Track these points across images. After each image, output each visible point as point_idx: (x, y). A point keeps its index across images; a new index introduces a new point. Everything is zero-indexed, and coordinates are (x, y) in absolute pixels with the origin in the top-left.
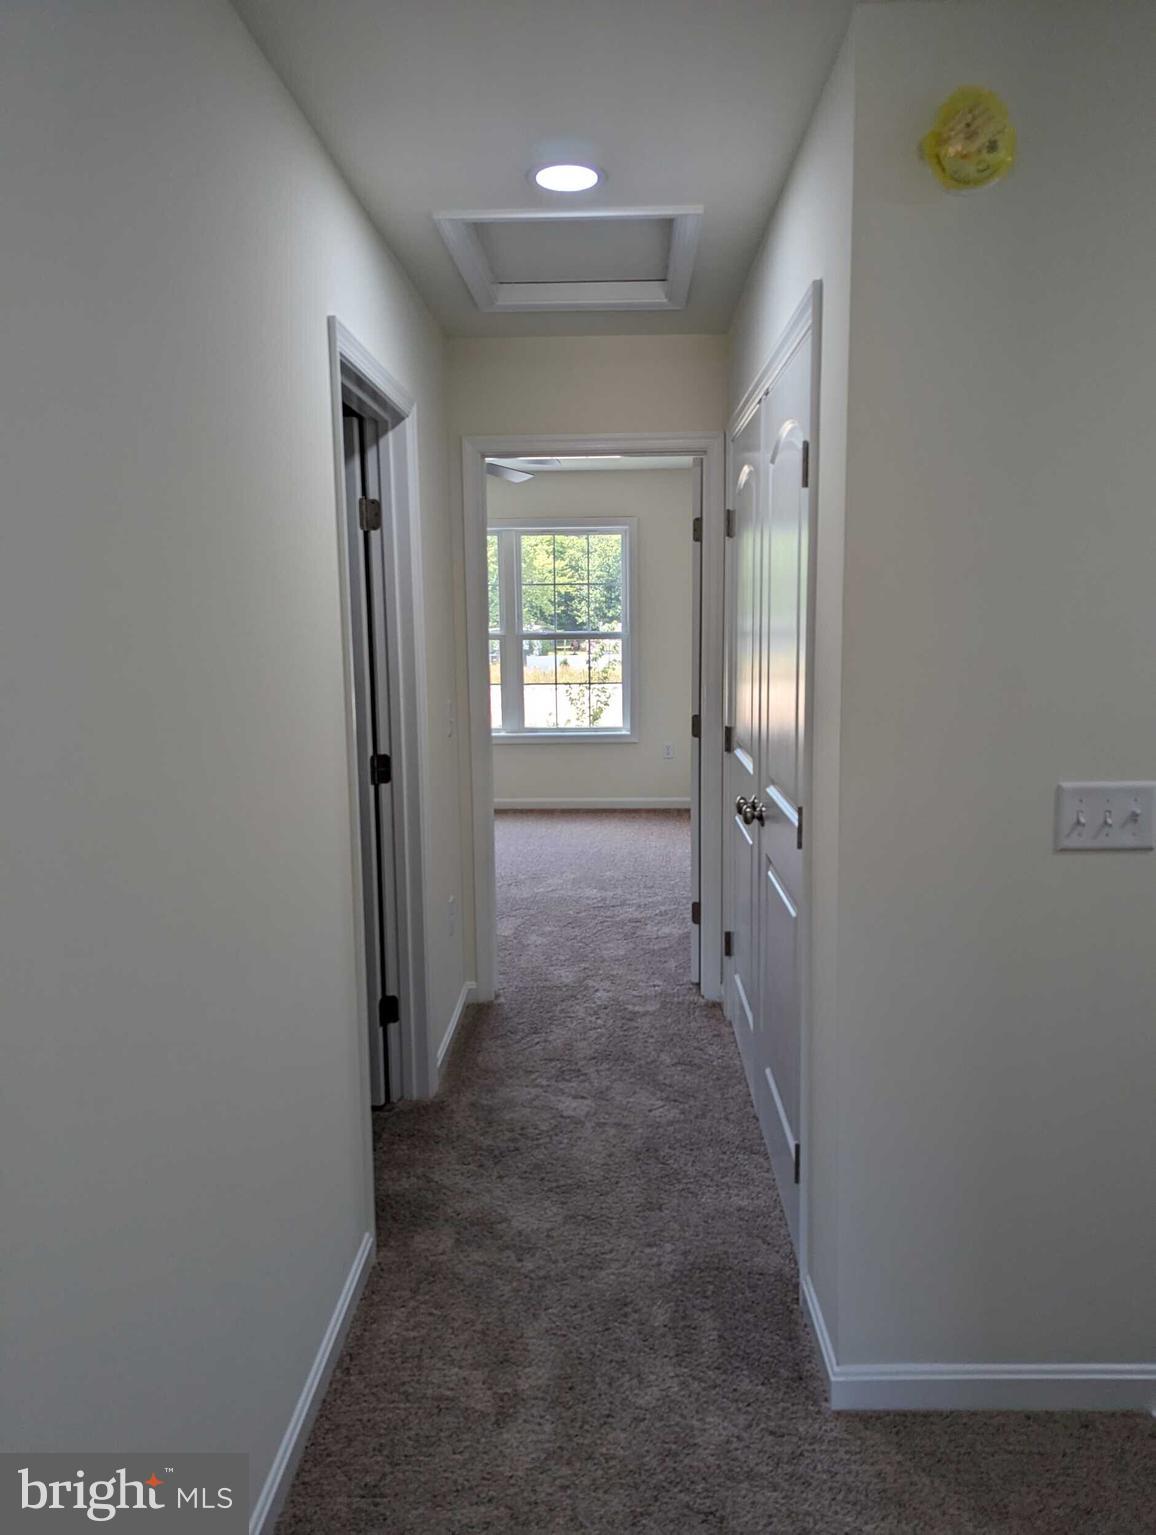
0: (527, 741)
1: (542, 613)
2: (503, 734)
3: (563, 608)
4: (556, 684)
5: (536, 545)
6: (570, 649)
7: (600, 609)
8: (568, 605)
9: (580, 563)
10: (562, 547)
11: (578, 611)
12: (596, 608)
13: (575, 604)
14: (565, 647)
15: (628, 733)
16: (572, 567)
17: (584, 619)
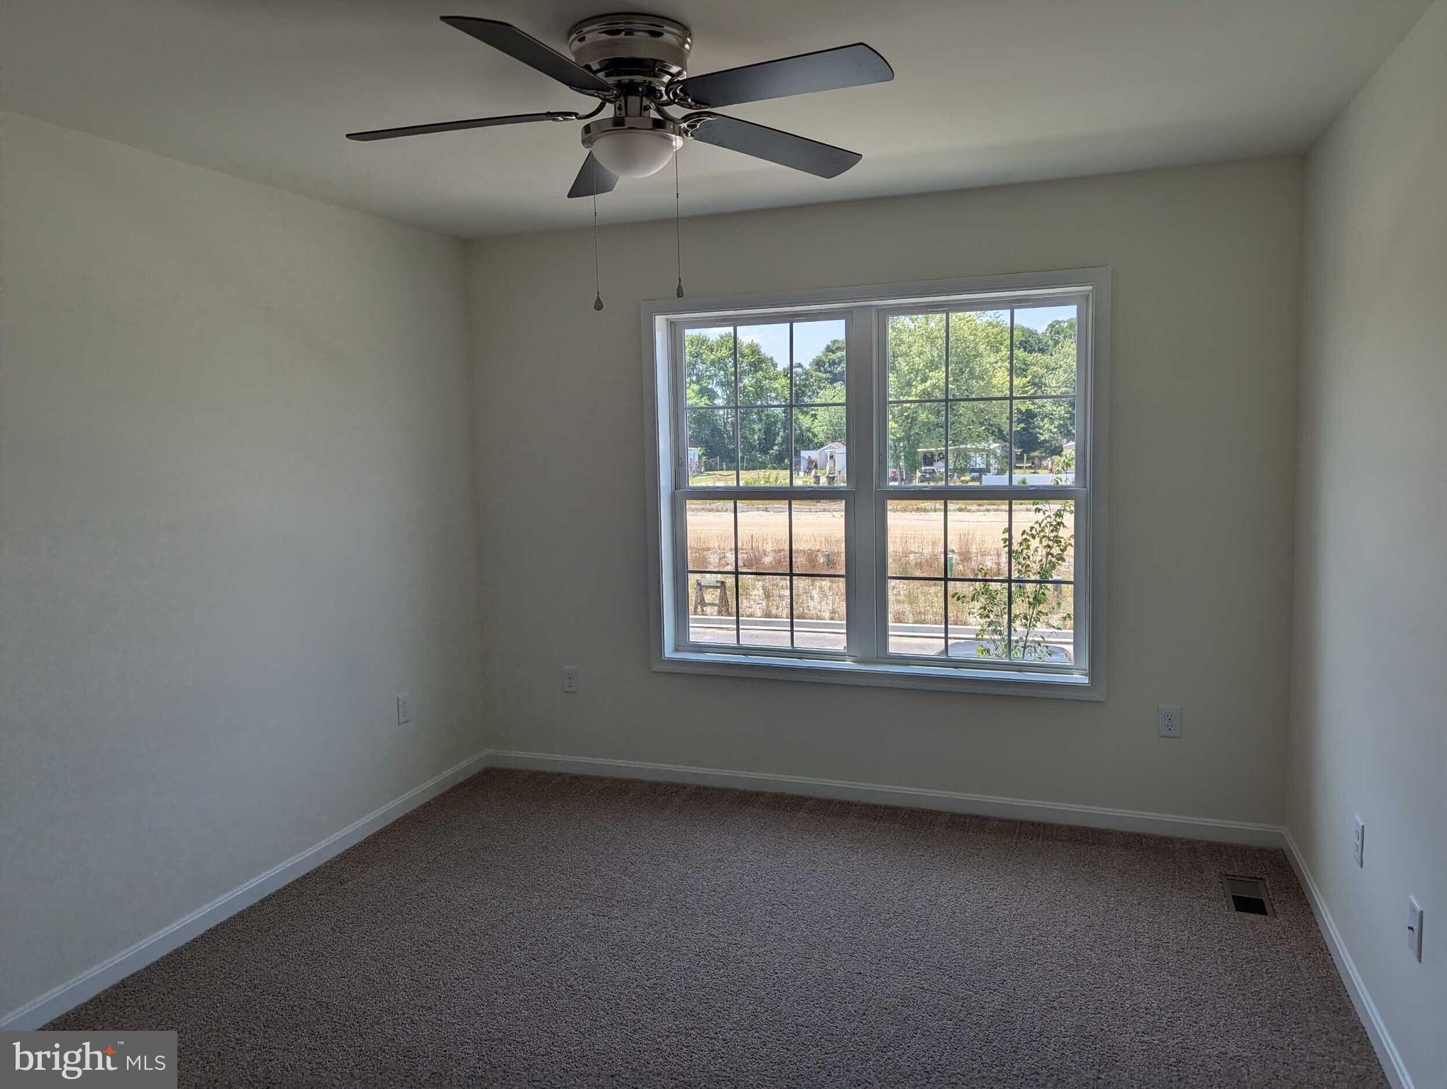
0: (887, 683)
1: (1000, 431)
2: (848, 664)
3: (1022, 425)
4: (946, 579)
5: (996, 363)
6: (1030, 467)
7: (1065, 426)
8: (1030, 423)
9: (1043, 380)
10: (1025, 364)
11: (1040, 428)
12: (1060, 425)
13: (1037, 421)
14: (1025, 465)
15: (1085, 680)
16: (1035, 384)
17: (1046, 436)
